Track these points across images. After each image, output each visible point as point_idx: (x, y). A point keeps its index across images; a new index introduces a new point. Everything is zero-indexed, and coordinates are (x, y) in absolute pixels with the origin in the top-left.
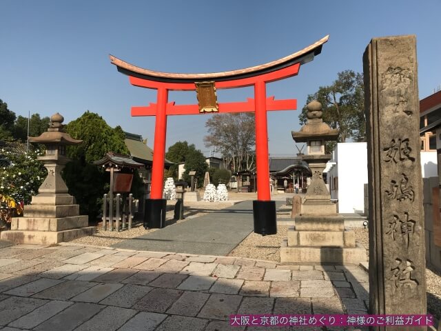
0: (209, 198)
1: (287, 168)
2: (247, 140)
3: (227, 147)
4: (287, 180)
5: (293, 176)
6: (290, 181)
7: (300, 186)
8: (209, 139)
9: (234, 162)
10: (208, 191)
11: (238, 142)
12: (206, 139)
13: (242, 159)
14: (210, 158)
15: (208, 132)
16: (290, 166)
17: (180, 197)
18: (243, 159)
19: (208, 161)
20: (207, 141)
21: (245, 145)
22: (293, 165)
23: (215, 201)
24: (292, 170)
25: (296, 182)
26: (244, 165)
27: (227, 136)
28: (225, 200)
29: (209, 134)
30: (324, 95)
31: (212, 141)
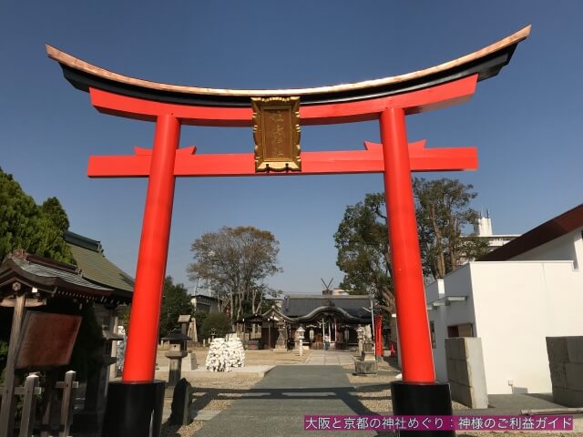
0: (217, 364)
1: (314, 311)
2: (252, 271)
3: (223, 281)
4: (314, 329)
5: (322, 324)
6: (318, 331)
7: (333, 339)
8: (195, 268)
9: (232, 304)
10: (215, 351)
11: (238, 273)
12: (191, 268)
13: (243, 298)
14: (197, 297)
15: (195, 258)
16: (319, 309)
17: (175, 367)
18: (245, 298)
19: (194, 301)
20: (192, 271)
21: (247, 278)
22: (323, 307)
23: (227, 369)
24: (320, 313)
25: (327, 332)
26: (247, 307)
27: (223, 264)
28: (240, 366)
29: (196, 261)
30: (372, 205)
31: (200, 271)
